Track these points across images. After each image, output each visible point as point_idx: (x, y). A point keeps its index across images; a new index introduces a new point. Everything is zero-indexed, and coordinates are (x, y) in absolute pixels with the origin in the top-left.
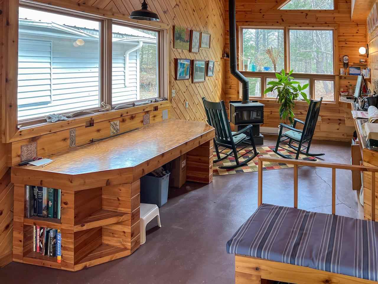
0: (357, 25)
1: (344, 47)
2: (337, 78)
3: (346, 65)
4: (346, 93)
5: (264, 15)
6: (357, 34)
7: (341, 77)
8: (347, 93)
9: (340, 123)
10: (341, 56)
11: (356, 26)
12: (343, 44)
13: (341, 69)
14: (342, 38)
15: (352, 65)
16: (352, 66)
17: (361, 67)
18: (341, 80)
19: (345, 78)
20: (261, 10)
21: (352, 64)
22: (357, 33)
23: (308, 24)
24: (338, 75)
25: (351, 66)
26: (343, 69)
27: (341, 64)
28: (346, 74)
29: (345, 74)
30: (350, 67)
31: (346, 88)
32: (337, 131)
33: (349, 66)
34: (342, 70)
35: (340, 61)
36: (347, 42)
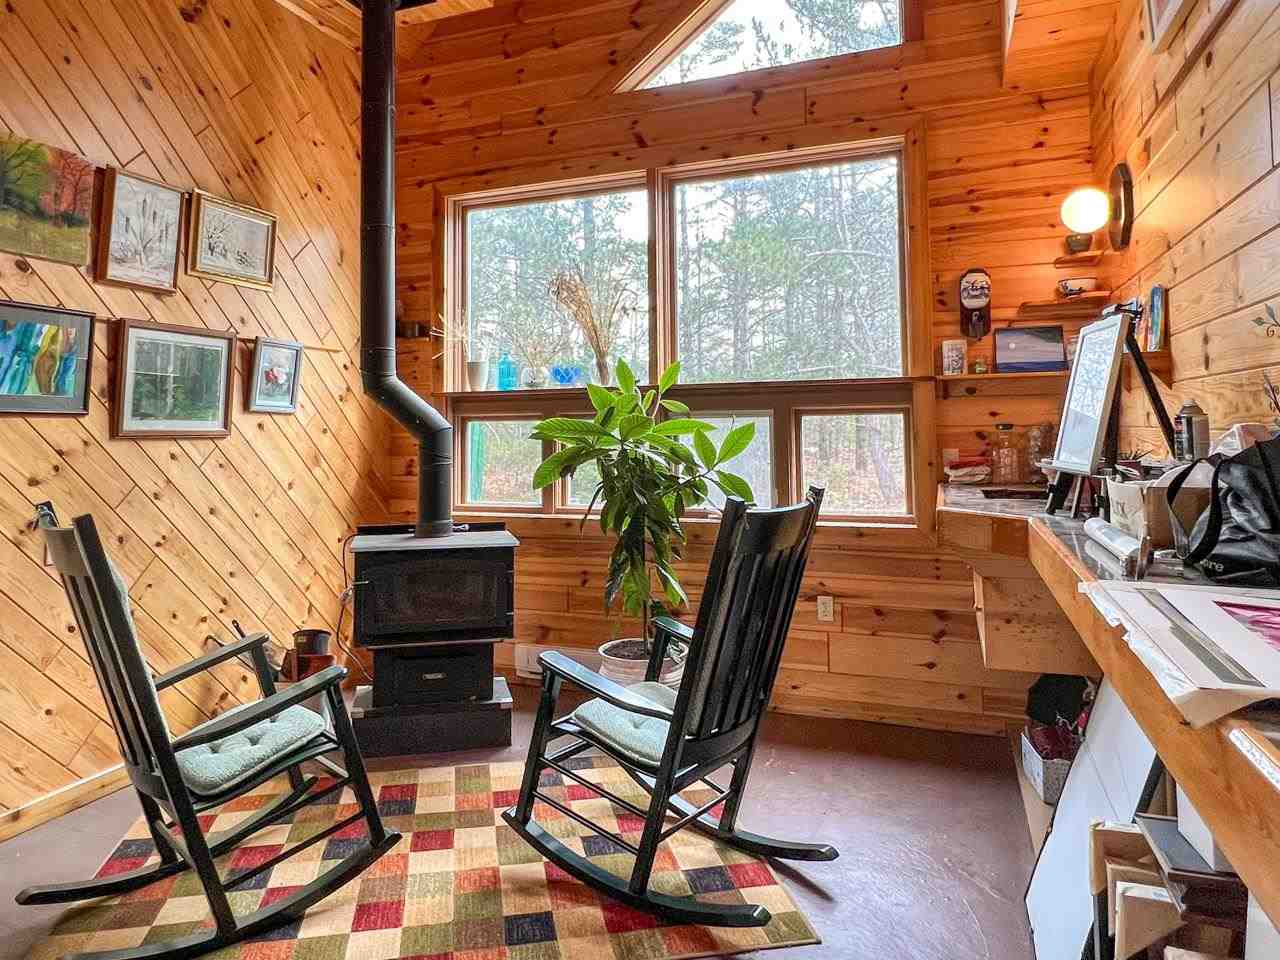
0: (1041, 102)
1: (963, 227)
2: (924, 394)
3: (974, 323)
4: (977, 470)
5: (553, 133)
6: (1042, 153)
7: (945, 389)
8: (986, 469)
9: (942, 633)
10: (948, 277)
11: (1034, 109)
12: (959, 215)
13: (947, 345)
14: (952, 186)
15: (1011, 321)
16: (1015, 325)
17: (1066, 326)
18: (949, 401)
19: (971, 391)
20: (541, 111)
21: (1011, 313)
22: (1040, 145)
23: (764, 141)
24: (930, 379)
25: (1003, 325)
26: (962, 343)
27: (944, 316)
28: (978, 369)
29: (972, 369)
30: (998, 331)
31: (981, 446)
32: (927, 675)
33: (994, 326)
34: (952, 349)
35: (942, 302)
36: (979, 199)
